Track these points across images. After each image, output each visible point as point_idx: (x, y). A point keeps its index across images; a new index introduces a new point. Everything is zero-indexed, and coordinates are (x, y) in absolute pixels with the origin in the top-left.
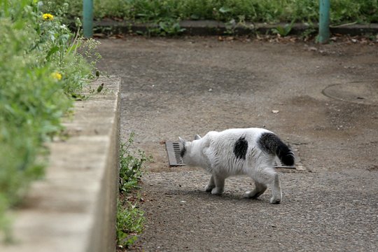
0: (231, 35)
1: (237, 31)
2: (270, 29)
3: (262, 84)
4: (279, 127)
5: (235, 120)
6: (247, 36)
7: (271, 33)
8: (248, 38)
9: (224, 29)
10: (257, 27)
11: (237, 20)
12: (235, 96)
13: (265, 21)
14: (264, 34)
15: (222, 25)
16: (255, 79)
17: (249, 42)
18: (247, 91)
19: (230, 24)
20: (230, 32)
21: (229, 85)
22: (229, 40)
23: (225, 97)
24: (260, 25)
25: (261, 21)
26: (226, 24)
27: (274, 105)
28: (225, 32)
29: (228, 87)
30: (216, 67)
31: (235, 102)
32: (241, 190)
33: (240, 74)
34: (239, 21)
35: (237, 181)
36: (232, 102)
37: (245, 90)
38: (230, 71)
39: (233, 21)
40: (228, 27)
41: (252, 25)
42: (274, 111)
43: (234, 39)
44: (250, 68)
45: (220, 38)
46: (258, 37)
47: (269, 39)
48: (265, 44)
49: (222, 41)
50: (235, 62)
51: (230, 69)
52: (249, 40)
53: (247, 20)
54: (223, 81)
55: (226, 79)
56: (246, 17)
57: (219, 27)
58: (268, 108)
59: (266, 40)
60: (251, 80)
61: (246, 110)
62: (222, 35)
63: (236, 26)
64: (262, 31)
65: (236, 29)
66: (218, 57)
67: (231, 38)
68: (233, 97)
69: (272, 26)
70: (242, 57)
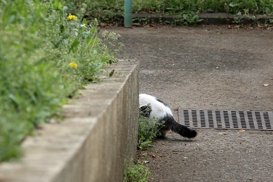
0: (238, 24)
1: (242, 21)
2: (269, 19)
3: (258, 63)
4: (268, 97)
5: (234, 91)
6: (250, 25)
7: (268, 22)
8: (251, 27)
9: (233, 19)
10: (258, 18)
11: (243, 13)
12: (236, 72)
13: (265, 13)
14: (264, 23)
15: (231, 16)
16: (253, 59)
17: (251, 30)
18: (246, 69)
19: (238, 16)
20: (237, 22)
21: (232, 63)
22: (237, 28)
23: (228, 73)
24: (260, 16)
25: (261, 13)
26: (234, 15)
27: (265, 80)
28: (233, 22)
29: (231, 65)
30: (224, 49)
31: (236, 78)
32: (232, 148)
33: (242, 55)
34: (244, 14)
35: (231, 141)
36: (233, 77)
37: (244, 68)
38: (234, 53)
39: (239, 13)
40: (236, 18)
41: (254, 17)
42: (265, 85)
43: (240, 27)
44: (250, 50)
45: (229, 26)
46: (259, 25)
47: (267, 27)
48: (264, 31)
49: (231, 28)
50: (239, 45)
51: (234, 51)
52: (251, 28)
53: (250, 12)
54: (228, 61)
55: (230, 59)
56: (250, 10)
57: (228, 18)
58: (261, 82)
59: (265, 28)
60: (250, 60)
61: (244, 83)
62: (231, 23)
63: (242, 18)
64: (262, 21)
65: (242, 19)
66: (226, 41)
67: (238, 26)
69: (269, 17)
70: (245, 42)
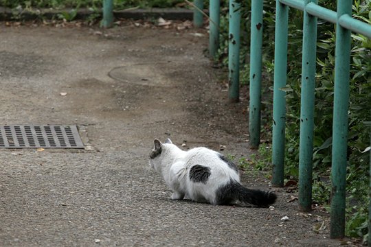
0: (18, 20)
1: (24, 16)
2: (57, 14)
3: (50, 67)
4: (68, 109)
5: (25, 103)
6: (34, 21)
7: (57, 18)
8: (35, 23)
9: (11, 15)
10: (43, 13)
11: (24, 6)
12: (24, 80)
13: (51, 6)
14: (50, 19)
15: (9, 10)
16: (42, 63)
17: (36, 28)
18: (35, 75)
19: (17, 10)
20: (17, 18)
21: (18, 69)
22: (17, 26)
23: (14, 81)
24: (46, 10)
25: (47, 6)
26: (13, 10)
27: (62, 88)
28: (12, 18)
29: (17, 71)
30: (4, 51)
31: (24, 86)
32: (32, 170)
33: (28, 59)
34: (25, 7)
35: (28, 162)
36: (21, 85)
37: (33, 74)
38: (18, 56)
39: (19, 7)
40: (15, 13)
41: (38, 11)
42: (63, 94)
43: (21, 24)
44: (37, 52)
45: (7, 23)
46: (45, 22)
47: (56, 23)
48: (52, 29)
49: (9, 26)
50: (22, 46)
51: (18, 53)
52: (35, 25)
53: (33, 5)
54: (11, 66)
55: (14, 63)
56: (33, 3)
57: (5, 13)
58: (56, 91)
59: (53, 25)
60: (39, 64)
61: (35, 93)
62: (9, 20)
63: (23, 12)
64: (49, 16)
65: (23, 14)
66: (6, 42)
67: (18, 23)
68: (22, 80)
69: (57, 12)
70: (30, 42)
